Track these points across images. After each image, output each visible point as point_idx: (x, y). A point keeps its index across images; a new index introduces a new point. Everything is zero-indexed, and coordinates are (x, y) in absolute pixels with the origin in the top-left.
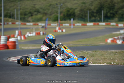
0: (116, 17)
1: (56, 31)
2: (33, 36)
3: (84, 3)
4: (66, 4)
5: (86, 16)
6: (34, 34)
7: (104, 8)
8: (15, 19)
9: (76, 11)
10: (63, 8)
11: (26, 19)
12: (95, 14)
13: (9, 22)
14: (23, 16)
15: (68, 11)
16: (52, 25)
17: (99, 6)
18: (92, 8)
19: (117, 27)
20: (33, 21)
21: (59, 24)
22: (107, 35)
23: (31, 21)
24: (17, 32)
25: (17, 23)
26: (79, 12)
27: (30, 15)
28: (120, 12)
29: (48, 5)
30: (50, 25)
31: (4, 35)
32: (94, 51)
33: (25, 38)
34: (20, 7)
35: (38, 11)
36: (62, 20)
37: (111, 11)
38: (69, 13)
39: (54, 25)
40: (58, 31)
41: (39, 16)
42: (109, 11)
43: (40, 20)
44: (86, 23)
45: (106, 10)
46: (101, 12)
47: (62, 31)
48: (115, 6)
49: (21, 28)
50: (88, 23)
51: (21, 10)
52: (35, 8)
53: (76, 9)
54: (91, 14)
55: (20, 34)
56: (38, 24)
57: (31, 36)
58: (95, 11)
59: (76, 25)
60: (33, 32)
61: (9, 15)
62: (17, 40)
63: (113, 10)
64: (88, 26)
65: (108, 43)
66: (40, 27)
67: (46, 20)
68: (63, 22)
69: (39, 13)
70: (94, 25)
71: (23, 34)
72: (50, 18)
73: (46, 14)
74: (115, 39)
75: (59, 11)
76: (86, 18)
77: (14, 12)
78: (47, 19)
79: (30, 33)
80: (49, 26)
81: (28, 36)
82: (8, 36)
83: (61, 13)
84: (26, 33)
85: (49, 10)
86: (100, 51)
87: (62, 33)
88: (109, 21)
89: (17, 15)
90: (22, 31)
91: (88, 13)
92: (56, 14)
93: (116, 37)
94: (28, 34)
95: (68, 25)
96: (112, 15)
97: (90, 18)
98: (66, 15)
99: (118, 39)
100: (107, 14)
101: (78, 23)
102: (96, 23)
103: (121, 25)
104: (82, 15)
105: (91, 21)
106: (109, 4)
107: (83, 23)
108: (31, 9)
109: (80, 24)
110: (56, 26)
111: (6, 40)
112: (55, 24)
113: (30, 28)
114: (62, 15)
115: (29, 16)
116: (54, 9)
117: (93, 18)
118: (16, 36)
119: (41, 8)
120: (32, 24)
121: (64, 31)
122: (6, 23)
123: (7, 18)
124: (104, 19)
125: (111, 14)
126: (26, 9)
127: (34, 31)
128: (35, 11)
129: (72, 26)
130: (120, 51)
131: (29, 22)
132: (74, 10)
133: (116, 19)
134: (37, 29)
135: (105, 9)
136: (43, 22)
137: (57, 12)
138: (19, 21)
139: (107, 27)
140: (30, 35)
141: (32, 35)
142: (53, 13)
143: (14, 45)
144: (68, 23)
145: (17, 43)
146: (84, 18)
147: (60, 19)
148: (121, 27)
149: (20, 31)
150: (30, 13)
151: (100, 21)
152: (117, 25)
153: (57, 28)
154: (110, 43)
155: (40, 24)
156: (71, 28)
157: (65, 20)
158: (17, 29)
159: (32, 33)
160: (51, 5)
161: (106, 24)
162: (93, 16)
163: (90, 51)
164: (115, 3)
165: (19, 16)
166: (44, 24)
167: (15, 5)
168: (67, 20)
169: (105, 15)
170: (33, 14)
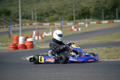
1: (71, 30)
2: (49, 36)
3: (98, 2)
4: (81, 3)
5: (100, 14)
6: (51, 34)
7: (118, 5)
8: (32, 20)
9: (91, 10)
10: (78, 7)
11: (43, 20)
12: (109, 12)
13: (27, 23)
14: (40, 17)
15: (83, 10)
17: (113, 4)
18: (107, 6)
20: (49, 22)
21: (74, 23)
24: (34, 32)
25: (34, 24)
26: (93, 11)
27: (46, 15)
29: (64, 5)
30: (66, 24)
31: (22, 36)
32: (109, 47)
33: (42, 37)
34: (37, 8)
35: (54, 12)
36: (77, 19)
38: (84, 12)
39: (69, 24)
40: (74, 30)
41: (55, 16)
43: (56, 20)
44: (101, 21)
46: (116, 10)
47: (78, 30)
49: (38, 29)
50: (103, 21)
51: (38, 12)
52: (51, 8)
53: (91, 7)
54: (106, 12)
55: (38, 34)
56: (54, 24)
58: (109, 9)
59: (91, 23)
60: (50, 32)
61: (26, 16)
62: (35, 40)
64: (103, 24)
66: (56, 27)
67: (61, 20)
68: (78, 21)
69: (55, 14)
70: (109, 22)
71: (40, 34)
72: (66, 18)
73: (62, 14)
75: (74, 11)
76: (100, 16)
77: (31, 13)
78: (63, 19)
79: (47, 33)
80: (64, 26)
82: (26, 36)
83: (76, 12)
84: (43, 33)
85: (64, 10)
86: (114, 47)
87: (78, 32)
89: (34, 16)
90: (39, 31)
91: (103, 11)
92: (71, 13)
94: (45, 34)
95: (83, 23)
97: (105, 16)
98: (81, 14)
101: (93, 21)
102: (111, 21)
104: (97, 13)
105: (106, 19)
107: (98, 21)
108: (47, 10)
109: (95, 23)
110: (71, 25)
111: (24, 40)
112: (71, 23)
113: (46, 28)
114: (77, 14)
115: (46, 17)
116: (69, 9)
117: (108, 16)
118: (33, 36)
119: (57, 9)
120: (48, 24)
121: (80, 29)
122: (23, 24)
123: (25, 20)
124: (118, 16)
126: (42, 10)
127: (51, 30)
128: (51, 12)
129: (87, 25)
131: (45, 22)
132: (89, 8)
134: (53, 29)
136: (59, 22)
137: (72, 12)
138: (36, 22)
140: (46, 35)
141: (48, 34)
142: (68, 13)
143: (32, 45)
144: (83, 22)
145: (34, 43)
146: (99, 17)
147: (75, 18)
149: (37, 31)
150: (47, 13)
151: (115, 18)
153: (73, 27)
155: (56, 24)
157: (80, 19)
158: (34, 29)
159: (48, 32)
160: (66, 5)
162: (108, 14)
163: (105, 48)
165: (36, 17)
166: (60, 24)
167: (32, 6)
168: (82, 19)
169: (119, 13)
170: (49, 15)
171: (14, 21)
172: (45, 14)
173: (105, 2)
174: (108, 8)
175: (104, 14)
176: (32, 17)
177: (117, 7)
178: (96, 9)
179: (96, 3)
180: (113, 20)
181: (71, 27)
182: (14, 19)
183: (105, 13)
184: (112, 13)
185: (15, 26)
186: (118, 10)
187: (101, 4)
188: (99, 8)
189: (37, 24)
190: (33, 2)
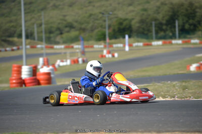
0: (200, 30)
1: (103, 56)
2: (66, 66)
3: (145, 10)
4: (115, 12)
5: (149, 31)
6: (68, 62)
7: (178, 16)
8: (34, 39)
9: (133, 22)
11: (52, 39)
12: (164, 27)
13: (26, 45)
15: (121, 24)
16: (96, 46)
17: (170, 14)
18: (160, 17)
19: (201, 46)
20: (64, 43)
21: (107, 45)
22: (188, 58)
23: (61, 41)
24: (41, 60)
25: (39, 46)
26: (137, 25)
27: (58, 32)
29: (88, 15)
30: (92, 47)
31: (26, 65)
35: (71, 26)
36: (111, 38)
37: (191, 21)
38: (122, 27)
39: (98, 46)
40: (107, 56)
41: (74, 33)
42: (187, 21)
43: (75, 40)
44: (151, 42)
45: (183, 20)
46: (175, 23)
47: (113, 56)
48: (196, 12)
49: (47, 54)
50: (154, 41)
52: (65, 20)
53: (133, 19)
54: (158, 27)
56: (72, 47)
57: (63, 66)
58: (164, 22)
59: (135, 44)
60: (66, 59)
63: (193, 19)
64: (155, 46)
65: (192, 71)
66: (78, 51)
68: (113, 41)
69: (73, 30)
70: (164, 43)
71: (51, 62)
72: (91, 37)
73: (84, 30)
75: (107, 23)
76: (150, 34)
77: (34, 28)
79: (62, 61)
81: (59, 66)
82: (34, 65)
83: (110, 27)
84: (56, 61)
85: (88, 23)
87: (114, 60)
88: (188, 36)
89: (40, 32)
90: (49, 58)
91: (153, 25)
92: (100, 29)
94: (59, 63)
95: (121, 45)
96: (192, 27)
97: (157, 33)
98: (116, 29)
100: (183, 26)
101: (138, 42)
102: (168, 41)
104: (143, 29)
105: (158, 39)
106: (187, 10)
107: (146, 41)
108: (59, 23)
109: (141, 44)
110: (101, 48)
111: (30, 72)
112: (101, 45)
113: (60, 53)
114: (111, 30)
115: (58, 35)
116: (97, 22)
117: (162, 34)
118: (39, 67)
119: (76, 22)
120: (62, 46)
121: (116, 55)
124: (179, 34)
125: (190, 25)
126: (51, 23)
127: (68, 57)
128: (66, 27)
129: (127, 48)
131: (58, 43)
132: (131, 21)
133: (200, 33)
134: (72, 54)
135: (180, 18)
137: (103, 27)
139: (185, 46)
140: (62, 64)
141: (64, 64)
142: (96, 28)
144: (121, 43)
145: (52, 76)
146: (147, 35)
149: (45, 58)
150: (59, 29)
151: (173, 37)
153: (105, 52)
154: (194, 71)
155: (76, 46)
157: (116, 38)
158: (41, 55)
159: (65, 60)
160: (91, 15)
161: (184, 43)
162: (162, 30)
164: (196, 7)
167: (33, 18)
168: (119, 38)
169: (180, 28)
170: (63, 32)
171: (5, 41)
172: (56, 30)
173: (157, 10)
174: (163, 20)
175: (155, 30)
176: (36, 35)
177: (177, 19)
178: (142, 21)
179: (142, 12)
180: (170, 40)
181: (102, 51)
182: (3, 38)
183: (157, 29)
185: (6, 51)
187: (149, 13)
188: (148, 20)
189: (44, 46)
190: (34, 11)
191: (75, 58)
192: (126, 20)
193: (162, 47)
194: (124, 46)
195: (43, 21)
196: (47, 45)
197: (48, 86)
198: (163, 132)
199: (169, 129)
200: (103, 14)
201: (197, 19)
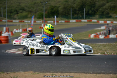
0: (97, 15)
1: (41, 28)
3: (67, 2)
4: (49, 2)
5: (69, 14)
6: (21, 30)
7: (86, 6)
8: (1, 16)
10: (47, 6)
11: (12, 16)
12: (77, 12)
14: (9, 14)
15: (52, 9)
16: (37, 22)
17: (81, 4)
18: (75, 6)
19: (98, 23)
20: (19, 19)
21: (44, 21)
22: (89, 31)
23: (17, 18)
24: (4, 28)
25: (4, 20)
26: (62, 10)
27: (15, 12)
28: (101, 9)
30: (35, 22)
33: (12, 34)
35: (23, 9)
37: (93, 9)
38: (53, 11)
41: (25, 14)
42: (90, 9)
43: (26, 17)
44: (69, 20)
45: (88, 8)
46: (84, 10)
48: (96, 4)
49: (8, 25)
50: (71, 20)
52: (20, 6)
53: (60, 7)
54: (74, 12)
56: (24, 22)
57: (18, 33)
58: (77, 9)
59: (60, 22)
63: (94, 8)
64: (71, 23)
65: (91, 38)
66: (26, 24)
67: (31, 18)
68: (47, 19)
69: (24, 11)
70: (77, 21)
71: (10, 30)
72: (35, 16)
73: (31, 12)
74: (97, 34)
76: (69, 16)
78: (33, 16)
81: (15, 32)
83: (46, 11)
85: (33, 8)
88: (91, 18)
90: (9, 27)
91: (71, 11)
92: (40, 11)
93: (98, 33)
95: (52, 22)
96: (93, 12)
97: (73, 15)
99: (100, 34)
100: (88, 11)
101: (62, 20)
102: (79, 20)
103: (101, 22)
104: (65, 12)
105: (74, 19)
106: (90, 3)
107: (67, 20)
108: (16, 7)
109: (64, 21)
110: (40, 23)
112: (40, 21)
113: (16, 25)
114: (46, 13)
115: (15, 14)
116: (39, 7)
117: (76, 16)
119: (26, 7)
120: (18, 21)
124: (85, 16)
126: (12, 7)
127: (21, 27)
128: (20, 9)
130: (107, 44)
131: (15, 19)
132: (58, 7)
133: (97, 16)
134: (23, 26)
136: (28, 19)
139: (89, 23)
140: (16, 31)
141: (18, 31)
142: (38, 11)
143: (7, 40)
144: (52, 20)
145: (9, 38)
146: (67, 16)
147: (45, 16)
148: (102, 23)
149: (7, 28)
150: (16, 11)
151: (82, 18)
152: (98, 22)
153: (42, 25)
154: (93, 38)
156: (55, 24)
157: (49, 17)
158: (5, 26)
159: (18, 29)
160: (35, 3)
161: (88, 21)
164: (96, 1)
166: (29, 21)
167: (1, 3)
168: (51, 17)
169: (86, 13)
170: (19, 12)
173: (73, 2)
175: (72, 13)
176: (2, 14)
177: (85, 7)
178: (65, 8)
179: (65, 3)
180: (80, 20)
181: (41, 25)
184: (80, 13)
186: (85, 10)
187: (69, 3)
188: (68, 8)
189: (6, 20)
191: (25, 28)
192: (55, 7)
193: (76, 23)
194: (54, 22)
195: (6, 6)
196: (8, 20)
197: (6, 44)
198: (65, 73)
199: (68, 71)
200: (42, 3)
201: (96, 8)
